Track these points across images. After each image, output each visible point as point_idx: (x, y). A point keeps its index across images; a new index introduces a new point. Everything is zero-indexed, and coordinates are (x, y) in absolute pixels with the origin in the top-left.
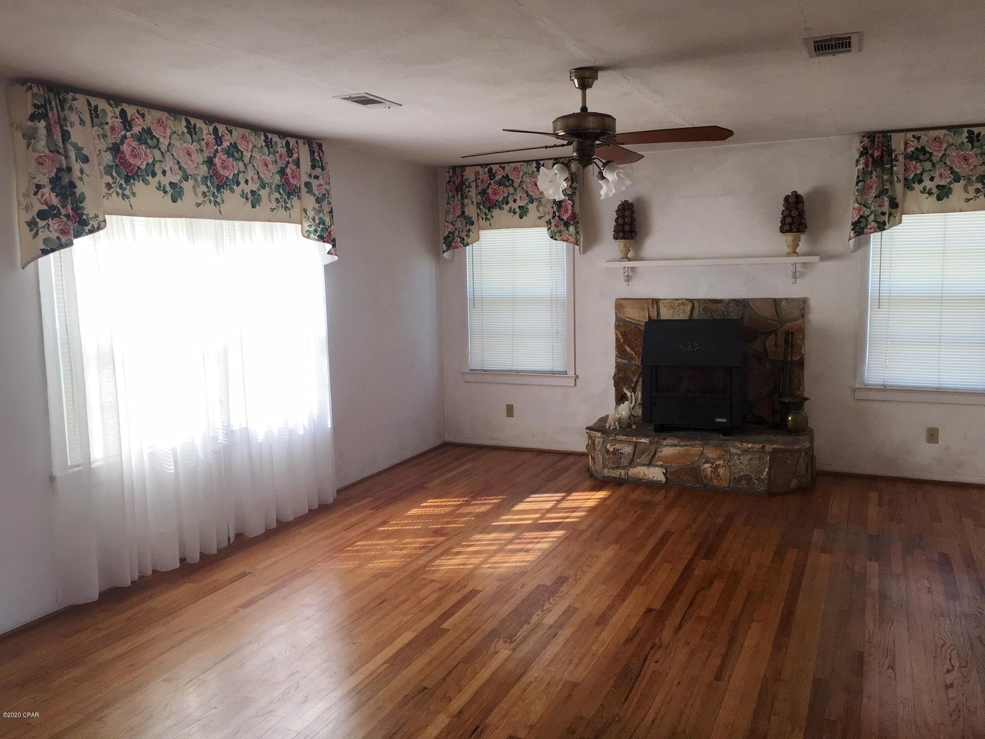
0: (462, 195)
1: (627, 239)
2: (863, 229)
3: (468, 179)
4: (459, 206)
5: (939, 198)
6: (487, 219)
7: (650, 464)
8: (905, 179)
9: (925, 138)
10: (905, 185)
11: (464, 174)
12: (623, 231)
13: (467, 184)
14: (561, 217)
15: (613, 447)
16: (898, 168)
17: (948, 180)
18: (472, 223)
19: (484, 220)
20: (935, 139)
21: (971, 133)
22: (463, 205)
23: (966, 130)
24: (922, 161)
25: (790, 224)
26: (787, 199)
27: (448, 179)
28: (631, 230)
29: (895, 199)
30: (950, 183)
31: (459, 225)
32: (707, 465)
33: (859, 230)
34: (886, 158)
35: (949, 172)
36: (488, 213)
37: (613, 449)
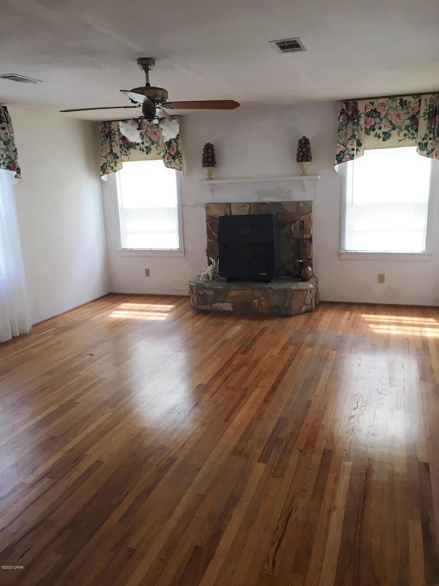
0: (110, 140)
1: (210, 166)
2: (342, 159)
3: (113, 130)
4: (109, 146)
5: (384, 140)
6: (126, 155)
7: (224, 301)
8: (365, 128)
9: (377, 103)
10: (365, 132)
11: (111, 126)
12: (208, 162)
13: (113, 132)
14: (171, 153)
15: (202, 292)
16: (362, 122)
17: (390, 129)
18: (118, 158)
19: (125, 155)
20: (382, 104)
21: (401, 100)
22: (111, 146)
23: (398, 98)
24: (375, 117)
25: (302, 157)
26: (300, 141)
27: (101, 129)
28: (212, 161)
29: (360, 140)
30: (390, 131)
31: (109, 159)
32: (255, 301)
33: (340, 160)
34: (355, 115)
35: (390, 124)
36: (127, 151)
37: (202, 293)
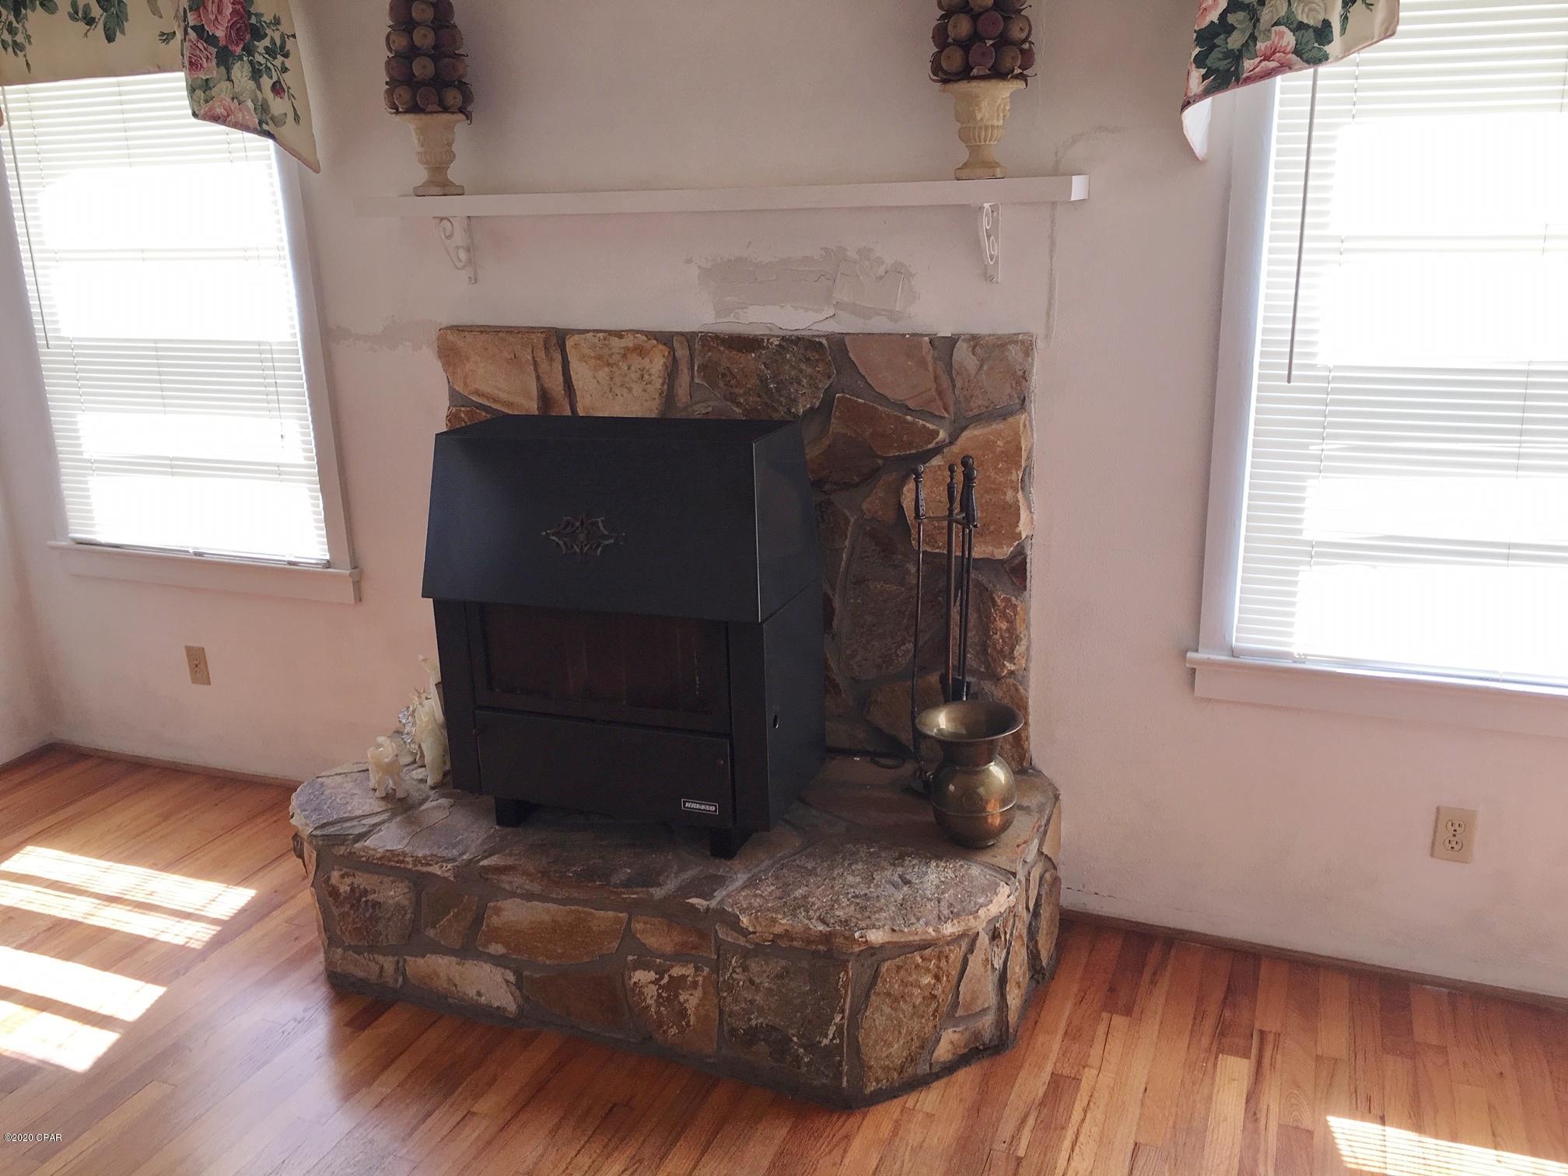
1: (433, 112)
2: (1237, 57)
6: (15, 46)
7: (466, 951)
12: (415, 83)
14: (208, 29)
28: (443, 78)
32: (642, 976)
36: (14, 23)
37: (348, 889)
